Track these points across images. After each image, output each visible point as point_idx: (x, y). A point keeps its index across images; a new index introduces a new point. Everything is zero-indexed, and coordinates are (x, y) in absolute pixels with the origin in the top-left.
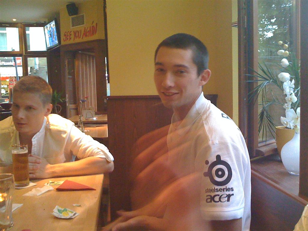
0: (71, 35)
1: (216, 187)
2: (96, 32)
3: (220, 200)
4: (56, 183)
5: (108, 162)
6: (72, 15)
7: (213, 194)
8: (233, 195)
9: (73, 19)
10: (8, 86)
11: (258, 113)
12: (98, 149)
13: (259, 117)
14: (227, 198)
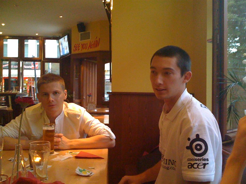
0: (79, 47)
1: (196, 158)
2: (99, 45)
3: (198, 167)
4: (73, 153)
5: (111, 140)
6: (81, 32)
7: (193, 162)
8: (208, 164)
9: (81, 34)
10: (26, 84)
11: (227, 107)
12: (104, 129)
13: (228, 110)
14: (203, 166)
